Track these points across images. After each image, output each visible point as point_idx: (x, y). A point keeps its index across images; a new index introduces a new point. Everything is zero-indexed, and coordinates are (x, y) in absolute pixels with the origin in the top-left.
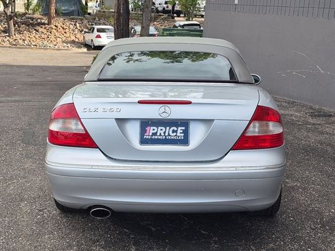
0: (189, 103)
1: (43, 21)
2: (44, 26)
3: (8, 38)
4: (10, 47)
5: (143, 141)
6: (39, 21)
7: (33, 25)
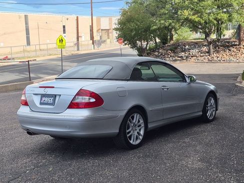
0: (53, 87)
1: (236, 43)
2: (235, 47)
3: (208, 56)
4: (207, 63)
5: (41, 104)
6: (233, 43)
7: (228, 47)
